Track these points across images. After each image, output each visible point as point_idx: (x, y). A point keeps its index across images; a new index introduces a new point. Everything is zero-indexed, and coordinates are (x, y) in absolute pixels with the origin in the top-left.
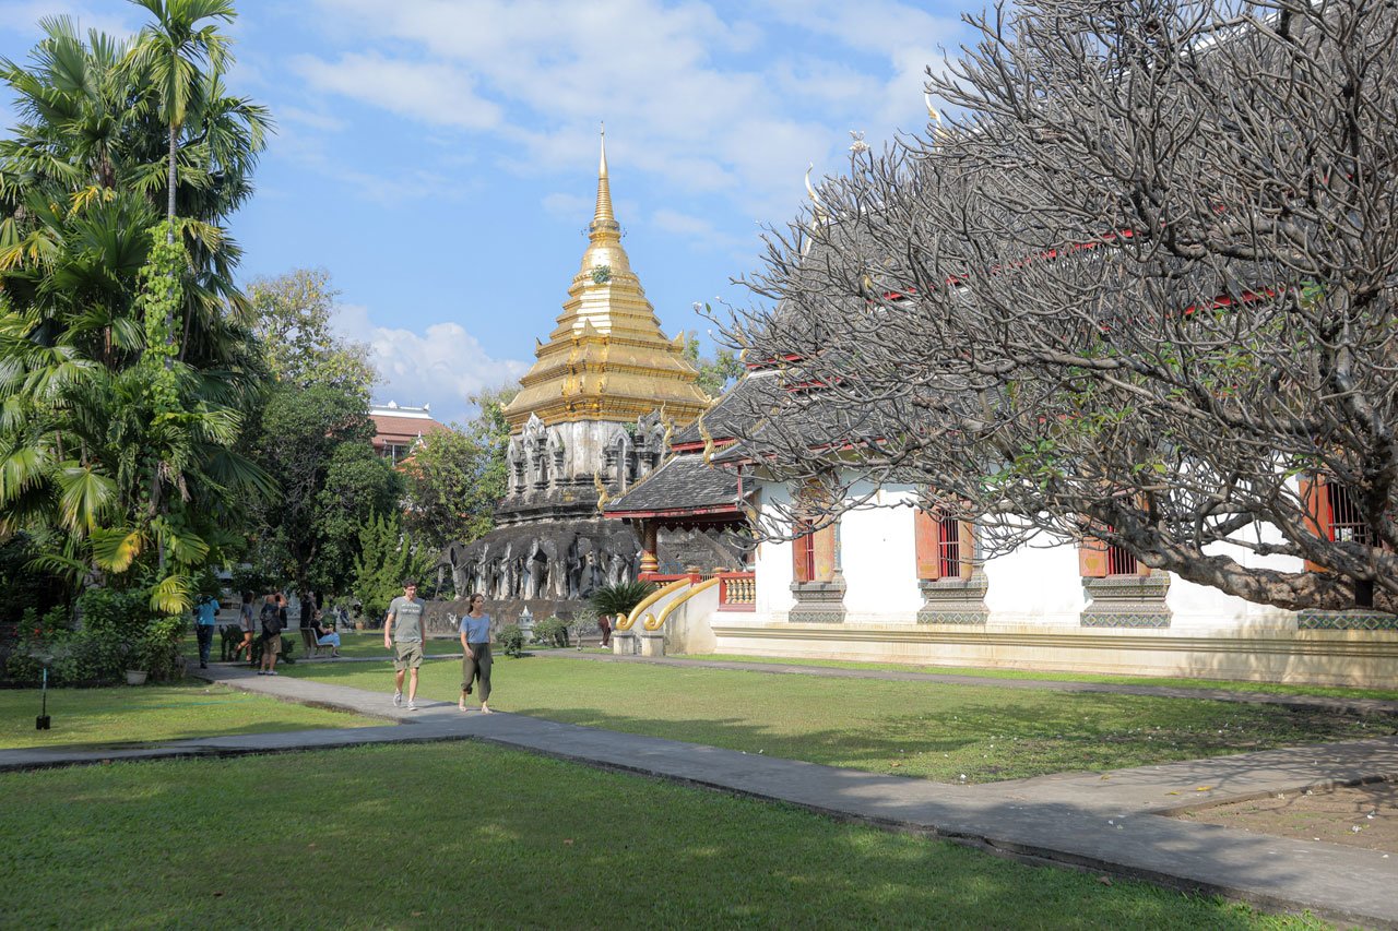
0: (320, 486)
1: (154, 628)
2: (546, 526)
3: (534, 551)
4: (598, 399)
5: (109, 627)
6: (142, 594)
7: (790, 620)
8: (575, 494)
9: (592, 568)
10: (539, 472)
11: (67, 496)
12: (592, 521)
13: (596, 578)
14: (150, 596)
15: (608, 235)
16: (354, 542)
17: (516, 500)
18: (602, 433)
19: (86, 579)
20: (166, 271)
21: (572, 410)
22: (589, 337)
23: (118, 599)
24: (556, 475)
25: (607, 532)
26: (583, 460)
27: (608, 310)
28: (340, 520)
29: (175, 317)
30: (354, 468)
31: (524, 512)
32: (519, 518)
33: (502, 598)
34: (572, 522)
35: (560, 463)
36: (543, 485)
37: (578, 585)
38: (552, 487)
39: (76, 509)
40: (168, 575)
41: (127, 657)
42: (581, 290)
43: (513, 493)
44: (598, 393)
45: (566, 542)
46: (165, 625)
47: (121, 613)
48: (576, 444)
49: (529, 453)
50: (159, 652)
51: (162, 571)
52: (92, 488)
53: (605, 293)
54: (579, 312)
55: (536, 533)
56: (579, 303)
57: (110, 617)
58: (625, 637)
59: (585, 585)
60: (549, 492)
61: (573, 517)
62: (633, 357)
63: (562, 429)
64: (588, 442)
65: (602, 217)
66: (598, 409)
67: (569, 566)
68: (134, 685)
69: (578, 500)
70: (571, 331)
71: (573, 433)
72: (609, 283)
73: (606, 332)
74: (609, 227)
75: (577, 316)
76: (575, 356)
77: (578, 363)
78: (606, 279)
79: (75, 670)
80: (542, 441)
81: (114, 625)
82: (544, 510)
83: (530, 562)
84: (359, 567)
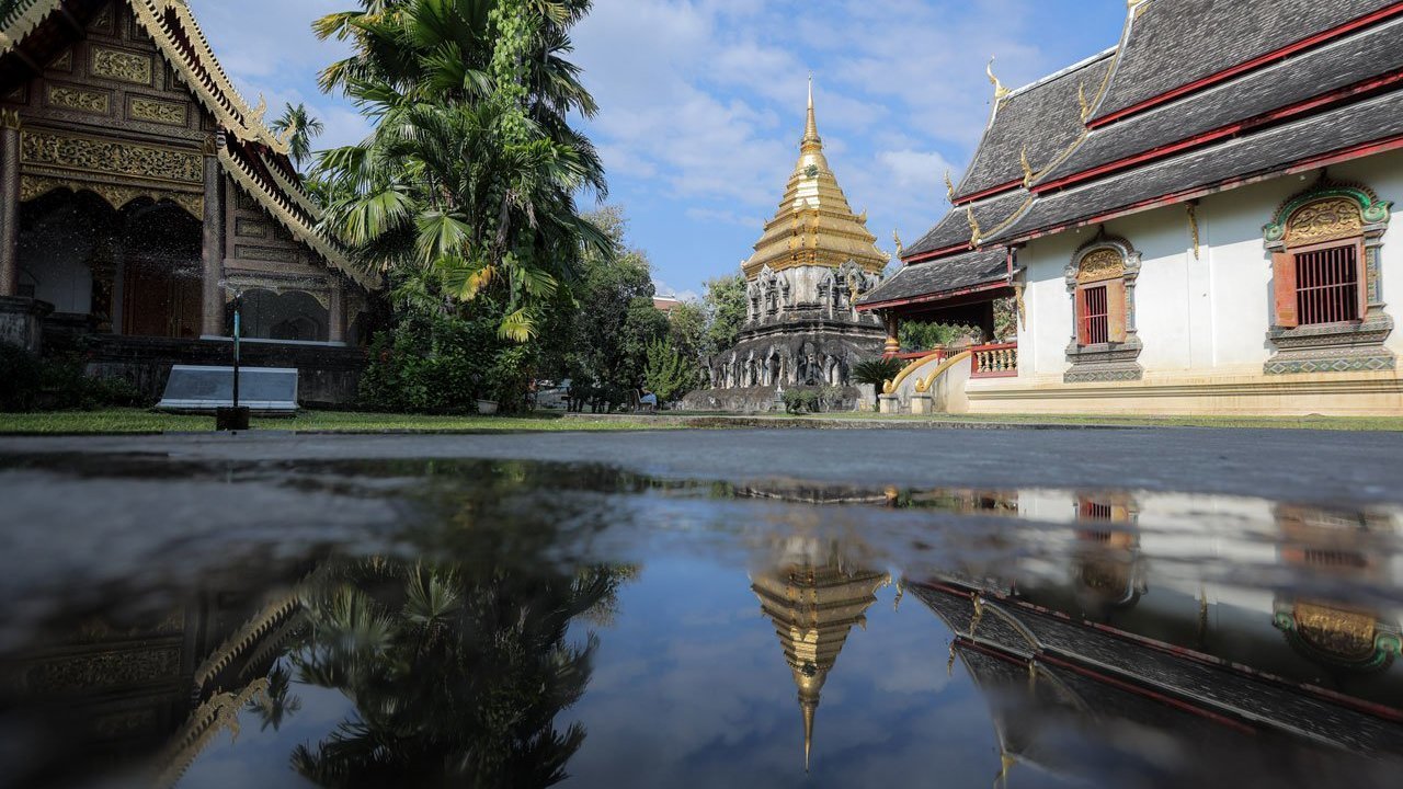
0: (622, 323)
1: (503, 357)
2: (777, 337)
3: (771, 354)
4: (813, 251)
5: (459, 353)
6: (491, 323)
7: (1065, 380)
8: (798, 315)
9: (812, 365)
10: (770, 304)
11: (422, 237)
12: (810, 333)
13: (815, 372)
14: (499, 325)
15: (814, 146)
16: (643, 358)
17: (753, 323)
18: (817, 274)
19: (441, 311)
20: (514, 13)
21: (795, 259)
22: (806, 210)
23: (467, 325)
24: (783, 303)
25: (822, 341)
26: (802, 293)
27: (817, 193)
28: (635, 344)
29: (523, 60)
30: (643, 312)
31: (760, 330)
32: (756, 334)
33: (746, 386)
34: (796, 334)
35: (786, 295)
36: (773, 311)
37: (804, 375)
38: (781, 312)
39: (430, 249)
40: (519, 307)
41: (477, 386)
42: (797, 182)
43: (750, 319)
44: (814, 247)
45: (797, 346)
46: (514, 354)
47: (471, 341)
48: (798, 282)
49: (763, 291)
50: (510, 383)
51: (513, 304)
52: (447, 230)
53: (814, 183)
54: (797, 196)
55: (772, 342)
56: (796, 190)
57: (459, 344)
58: (892, 399)
59: (808, 377)
60: (778, 316)
61: (795, 331)
62: (835, 224)
63: (788, 272)
64: (807, 280)
65: (810, 134)
66: (813, 258)
67: (799, 362)
68: (485, 415)
69: (801, 318)
70: (792, 208)
71: (796, 275)
72: (817, 176)
73: (816, 208)
74: (814, 141)
75: (795, 199)
76: (795, 224)
77: (799, 228)
78: (815, 174)
79: (425, 396)
80: (773, 282)
81: (464, 352)
82: (776, 327)
83: (768, 361)
84: (647, 371)
